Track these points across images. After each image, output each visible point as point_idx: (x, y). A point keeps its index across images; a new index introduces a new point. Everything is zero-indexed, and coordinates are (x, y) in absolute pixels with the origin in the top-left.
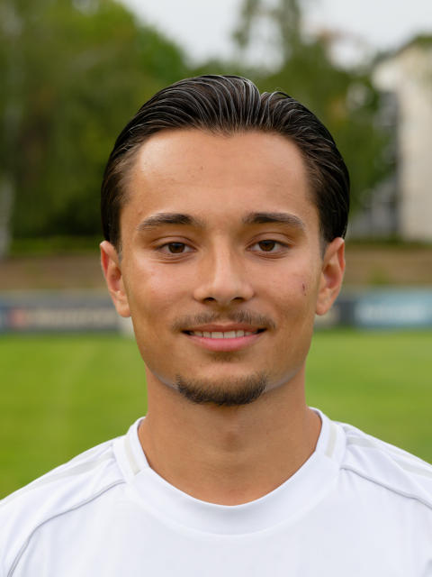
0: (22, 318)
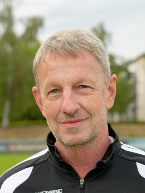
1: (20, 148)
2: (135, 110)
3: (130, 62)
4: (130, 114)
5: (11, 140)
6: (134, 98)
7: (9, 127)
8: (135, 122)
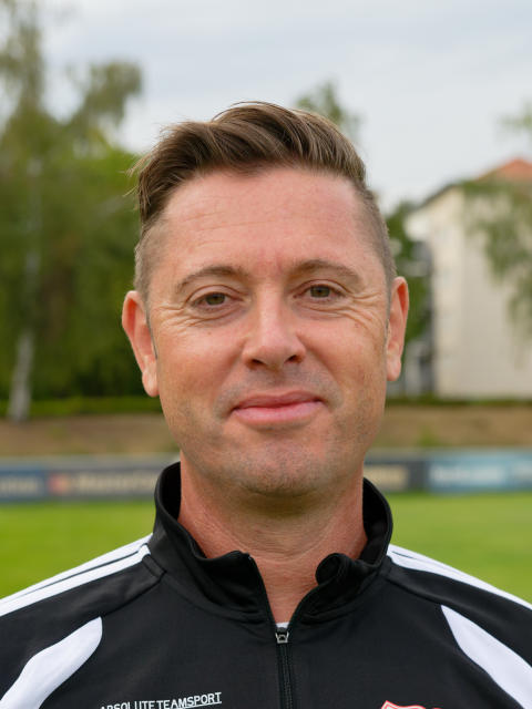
0: (62, 485)
1: (86, 483)
7: (31, 418)
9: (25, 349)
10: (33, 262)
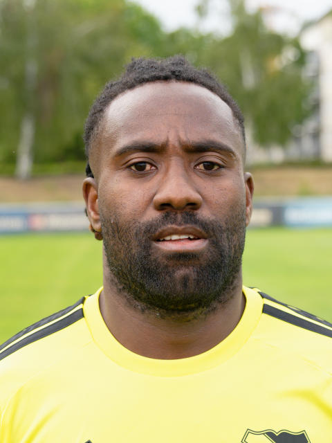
0: (38, 222)
1: (56, 222)
2: (317, 135)
3: (308, 25)
4: (307, 145)
5: (37, 205)
6: (316, 107)
7: (33, 177)
8: (317, 163)
9: (28, 130)
10: (32, 68)
